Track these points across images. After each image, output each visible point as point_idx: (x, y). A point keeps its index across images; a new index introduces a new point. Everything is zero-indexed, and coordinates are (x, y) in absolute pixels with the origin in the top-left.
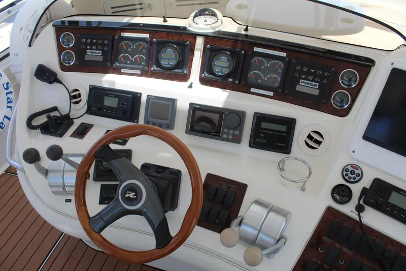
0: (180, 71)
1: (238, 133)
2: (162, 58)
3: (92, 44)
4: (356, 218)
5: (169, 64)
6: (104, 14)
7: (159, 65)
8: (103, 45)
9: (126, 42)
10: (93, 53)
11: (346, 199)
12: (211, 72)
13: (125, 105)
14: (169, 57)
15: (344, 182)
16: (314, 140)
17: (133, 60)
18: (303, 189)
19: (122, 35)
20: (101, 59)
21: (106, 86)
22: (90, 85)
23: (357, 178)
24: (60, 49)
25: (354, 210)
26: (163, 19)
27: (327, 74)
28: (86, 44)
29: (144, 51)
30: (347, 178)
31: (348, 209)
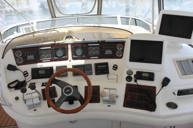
0: (65, 57)
1: (91, 71)
3: (29, 54)
4: (136, 84)
5: (60, 55)
7: (57, 56)
8: (34, 53)
9: (42, 51)
10: (30, 57)
11: (131, 80)
12: (76, 55)
13: (48, 72)
14: (60, 53)
15: (128, 75)
16: (115, 67)
17: (46, 57)
18: (117, 82)
19: (40, 49)
20: (34, 58)
22: (31, 68)
23: (132, 73)
24: (16, 57)
25: (134, 82)
26: (54, 41)
27: (113, 47)
28: (27, 54)
29: (50, 53)
30: (129, 74)
31: (133, 82)
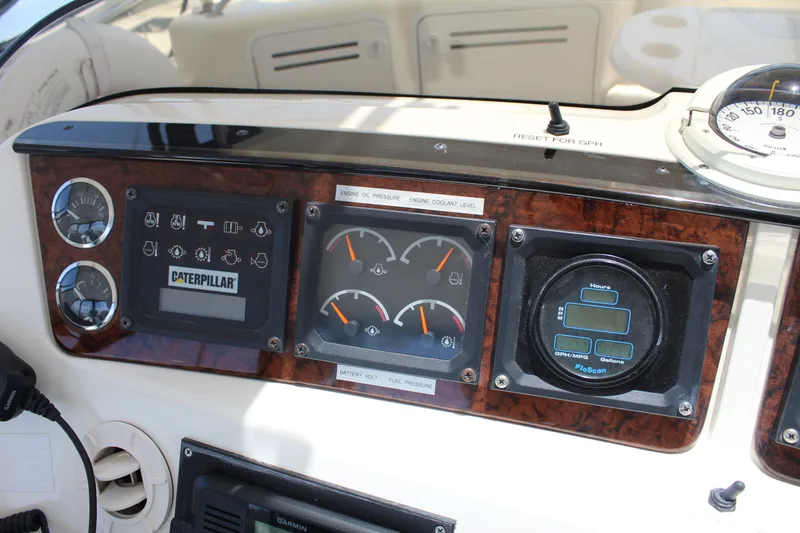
0: (656, 400)
2: (558, 327)
3: (192, 239)
5: (592, 362)
6: (255, 87)
7: (536, 360)
9: (362, 231)
10: (200, 279)
17: (397, 321)
19: (339, 197)
20: (237, 311)
21: (264, 455)
22: (187, 442)
24: (53, 252)
26: (544, 115)
28: (166, 236)
29: (457, 281)
